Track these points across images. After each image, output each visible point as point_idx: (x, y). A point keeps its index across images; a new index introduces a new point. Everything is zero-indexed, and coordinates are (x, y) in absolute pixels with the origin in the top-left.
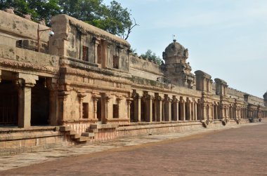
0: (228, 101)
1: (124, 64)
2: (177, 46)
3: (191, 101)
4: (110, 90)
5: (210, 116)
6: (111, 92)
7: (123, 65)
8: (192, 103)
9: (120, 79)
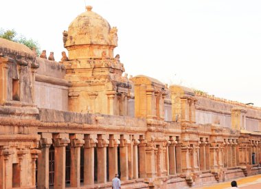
0: (197, 134)
1: (28, 90)
2: (94, 22)
3: (129, 141)
4: (9, 140)
5: (163, 170)
6: (11, 143)
7: (25, 93)
8: (129, 146)
9: (23, 117)
